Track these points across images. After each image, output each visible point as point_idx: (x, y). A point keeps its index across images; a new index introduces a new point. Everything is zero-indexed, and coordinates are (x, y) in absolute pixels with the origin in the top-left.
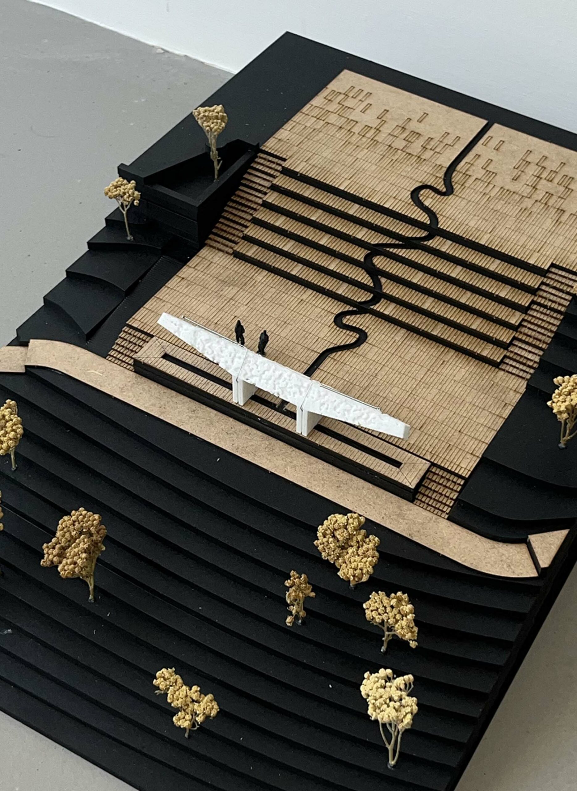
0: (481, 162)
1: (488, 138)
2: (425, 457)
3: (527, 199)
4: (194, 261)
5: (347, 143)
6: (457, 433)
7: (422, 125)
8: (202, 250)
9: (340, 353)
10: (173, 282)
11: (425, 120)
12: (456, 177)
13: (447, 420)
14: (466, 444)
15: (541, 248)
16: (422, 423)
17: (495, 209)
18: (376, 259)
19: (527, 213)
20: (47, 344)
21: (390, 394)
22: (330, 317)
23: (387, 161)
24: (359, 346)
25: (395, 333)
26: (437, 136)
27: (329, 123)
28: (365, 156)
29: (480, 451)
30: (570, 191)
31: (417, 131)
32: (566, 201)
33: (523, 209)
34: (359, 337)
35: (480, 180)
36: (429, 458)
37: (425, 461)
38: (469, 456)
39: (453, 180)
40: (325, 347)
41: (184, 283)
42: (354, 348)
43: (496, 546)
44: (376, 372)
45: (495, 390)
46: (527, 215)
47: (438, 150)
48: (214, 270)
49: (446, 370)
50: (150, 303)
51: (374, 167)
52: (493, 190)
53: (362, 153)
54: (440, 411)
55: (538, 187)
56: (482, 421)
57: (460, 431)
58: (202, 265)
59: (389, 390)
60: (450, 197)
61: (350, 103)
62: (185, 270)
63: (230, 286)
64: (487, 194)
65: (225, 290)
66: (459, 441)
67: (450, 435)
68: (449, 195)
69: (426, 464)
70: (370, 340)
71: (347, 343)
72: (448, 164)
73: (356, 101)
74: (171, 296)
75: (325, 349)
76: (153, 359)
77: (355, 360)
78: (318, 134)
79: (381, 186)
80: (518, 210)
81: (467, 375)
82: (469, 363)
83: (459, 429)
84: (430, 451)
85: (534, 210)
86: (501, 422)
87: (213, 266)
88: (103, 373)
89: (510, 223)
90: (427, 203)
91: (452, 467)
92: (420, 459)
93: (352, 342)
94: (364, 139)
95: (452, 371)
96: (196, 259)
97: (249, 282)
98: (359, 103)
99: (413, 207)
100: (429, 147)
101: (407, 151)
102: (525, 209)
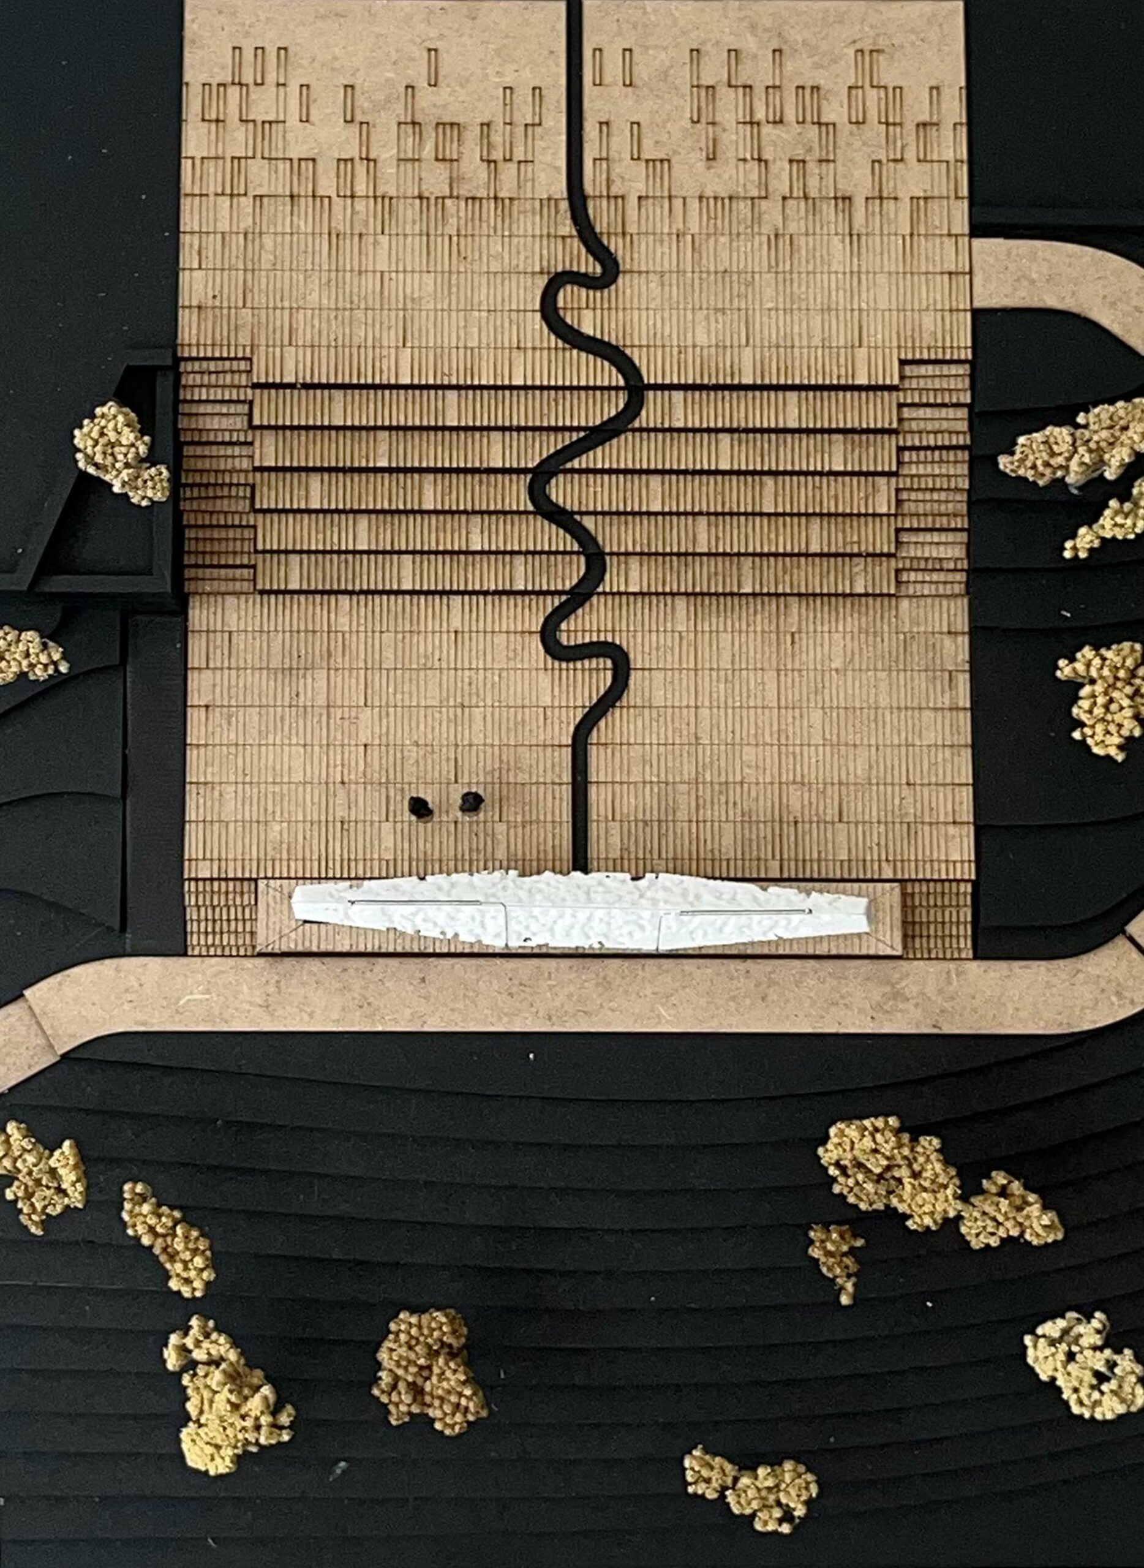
0: (621, 143)
1: (594, 56)
2: (884, 877)
3: (764, 203)
4: (196, 650)
5: (334, 237)
6: (906, 792)
7: (444, 91)
8: (190, 612)
9: (602, 723)
10: (197, 728)
11: (441, 73)
12: (601, 215)
13: (874, 772)
14: (934, 805)
15: (860, 328)
16: (836, 803)
17: (721, 269)
18: (554, 490)
19: (784, 243)
20: (60, 984)
21: (746, 770)
22: (533, 646)
23: (441, 245)
24: (626, 685)
25: (669, 618)
26: (492, 110)
27: (261, 196)
28: (394, 260)
29: (965, 807)
30: (831, 127)
31: (446, 119)
32: (839, 163)
33: (772, 238)
34: (614, 663)
35: (647, 197)
36: (891, 876)
37: (887, 885)
38: (952, 830)
39: (598, 230)
40: (568, 724)
41: (216, 715)
42: (619, 698)
43: (1079, 966)
44: (693, 731)
45: (915, 649)
46: (788, 253)
47: (519, 155)
48: (247, 648)
49: (810, 654)
50: (194, 806)
51: (429, 279)
52: (689, 213)
53: (383, 253)
54: (851, 757)
55: (765, 156)
56: (930, 737)
57: (908, 784)
58: (218, 651)
59: (738, 761)
60: (620, 280)
61: (264, 106)
62: (196, 682)
63: (305, 677)
64: (684, 234)
65: (301, 691)
66: (919, 805)
67: (897, 802)
68: (614, 280)
69: (892, 889)
70: (637, 659)
71: (602, 692)
72: (560, 188)
73: (270, 89)
74: (217, 761)
75: (572, 729)
76: (293, 935)
77: (640, 723)
78: (261, 247)
79: (476, 330)
80: (765, 247)
81: (849, 645)
82: (837, 613)
83: (904, 781)
84: (883, 857)
85: (792, 227)
86: (965, 721)
87: (239, 640)
88: (208, 992)
89: (768, 290)
90: (588, 329)
91: (939, 871)
92: (879, 885)
93: (609, 683)
94: (360, 205)
95: (819, 649)
96: (197, 643)
97: (332, 643)
98: (282, 95)
99: (568, 354)
100: (497, 155)
101: (464, 193)
102: (776, 236)
